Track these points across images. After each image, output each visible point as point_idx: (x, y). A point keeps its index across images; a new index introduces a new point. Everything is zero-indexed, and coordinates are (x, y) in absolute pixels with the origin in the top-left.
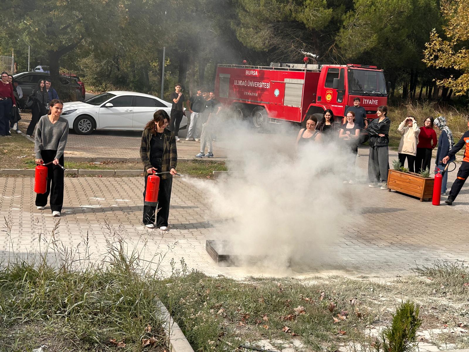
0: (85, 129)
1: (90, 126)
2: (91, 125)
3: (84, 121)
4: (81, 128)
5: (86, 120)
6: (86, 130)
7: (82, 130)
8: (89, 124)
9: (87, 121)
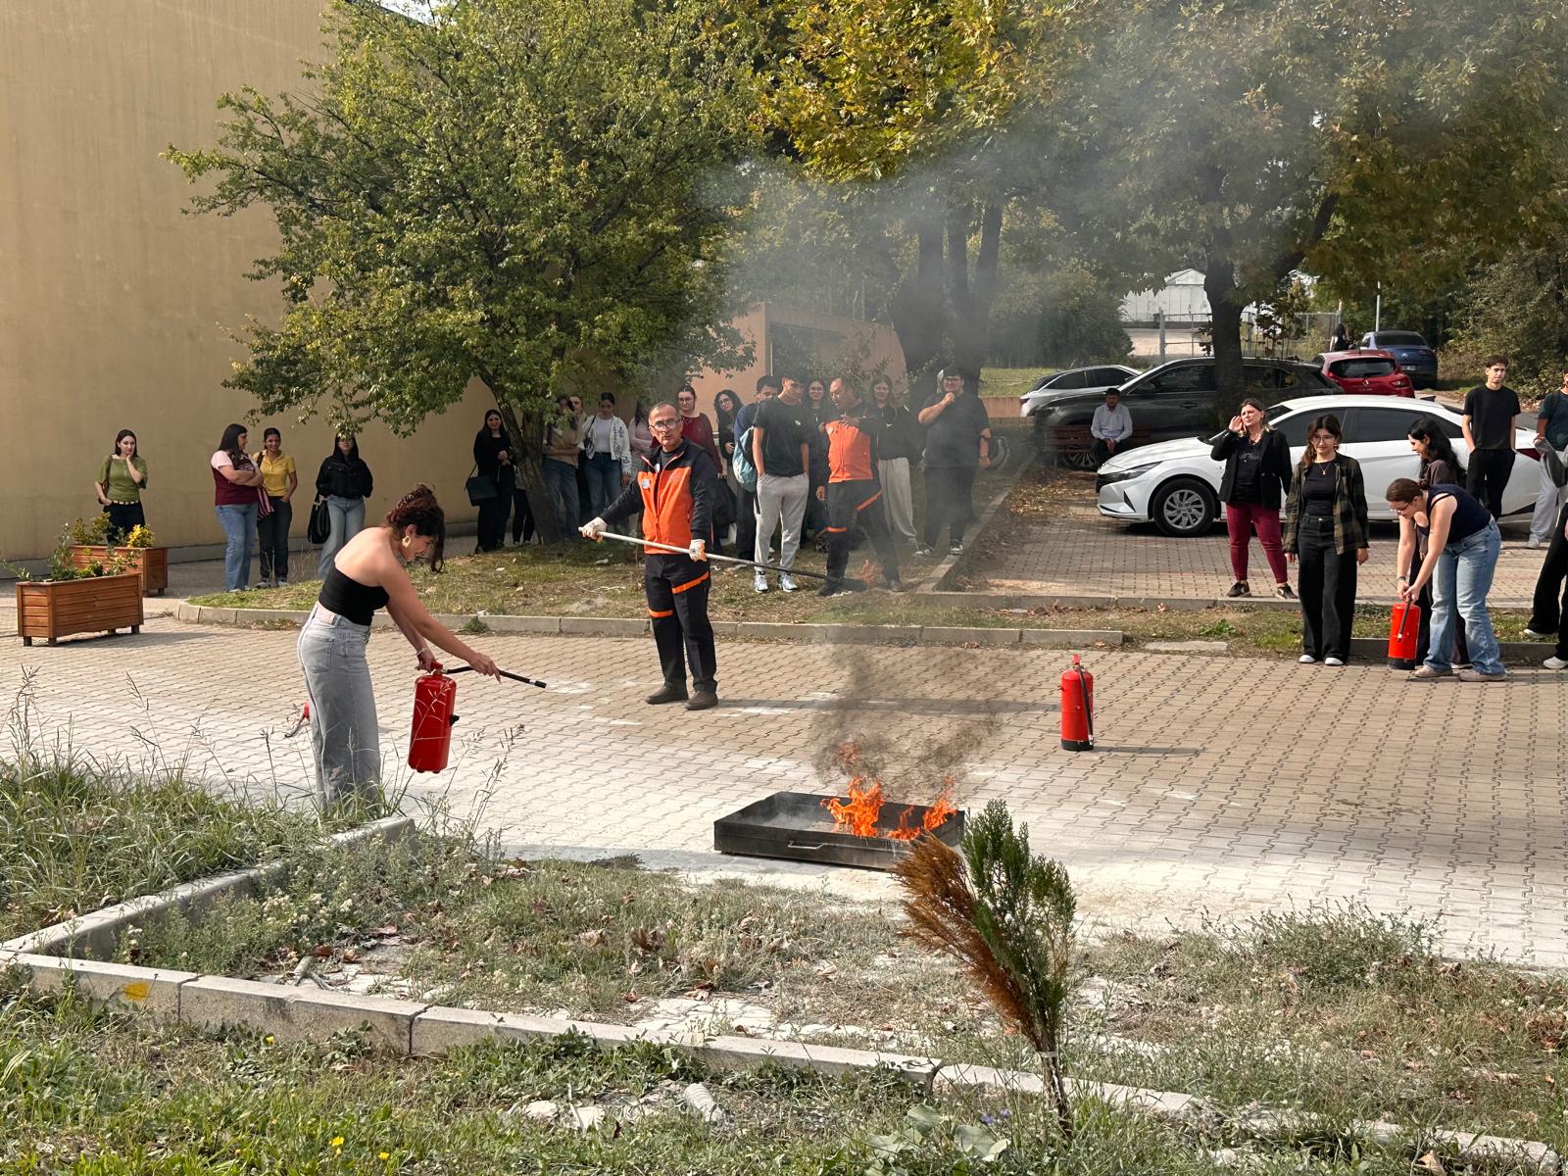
0: (1185, 519)
1: (1200, 510)
2: (1202, 506)
3: (1182, 495)
4: (1171, 518)
5: (1187, 492)
6: (1189, 523)
7: (1178, 523)
8: (1198, 502)
9: (1190, 495)
